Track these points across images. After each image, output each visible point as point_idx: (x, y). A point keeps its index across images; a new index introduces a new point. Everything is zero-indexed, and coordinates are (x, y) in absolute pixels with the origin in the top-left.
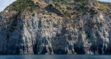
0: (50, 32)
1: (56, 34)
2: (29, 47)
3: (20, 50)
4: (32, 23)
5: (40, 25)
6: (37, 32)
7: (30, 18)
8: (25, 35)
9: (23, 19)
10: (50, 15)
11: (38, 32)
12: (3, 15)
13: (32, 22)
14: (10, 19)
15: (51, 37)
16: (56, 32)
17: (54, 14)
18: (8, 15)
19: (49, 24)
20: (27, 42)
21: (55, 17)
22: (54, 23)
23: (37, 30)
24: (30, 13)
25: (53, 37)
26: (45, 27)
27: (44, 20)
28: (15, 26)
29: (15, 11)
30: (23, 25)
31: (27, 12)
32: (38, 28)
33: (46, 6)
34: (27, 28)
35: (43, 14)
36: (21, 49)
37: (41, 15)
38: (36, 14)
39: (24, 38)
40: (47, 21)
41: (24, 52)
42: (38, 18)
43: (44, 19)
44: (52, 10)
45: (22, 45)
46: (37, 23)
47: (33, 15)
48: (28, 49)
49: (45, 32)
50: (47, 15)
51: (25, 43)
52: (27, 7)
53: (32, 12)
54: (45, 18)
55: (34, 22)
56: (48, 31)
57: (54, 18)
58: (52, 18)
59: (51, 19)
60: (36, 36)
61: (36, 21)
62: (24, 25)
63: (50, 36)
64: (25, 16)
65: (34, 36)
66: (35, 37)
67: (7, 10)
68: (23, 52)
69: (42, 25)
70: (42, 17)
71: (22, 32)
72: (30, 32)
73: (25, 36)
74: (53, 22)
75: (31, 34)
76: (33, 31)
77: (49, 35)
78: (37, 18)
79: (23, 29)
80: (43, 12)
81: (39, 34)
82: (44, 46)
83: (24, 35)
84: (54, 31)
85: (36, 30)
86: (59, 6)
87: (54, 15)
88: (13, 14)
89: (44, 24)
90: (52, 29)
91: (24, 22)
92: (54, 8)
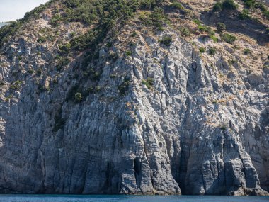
0: (235, 106)
1: (262, 115)
2: (159, 166)
3: (125, 175)
4: (165, 74)
5: (194, 81)
6: (182, 107)
7: (155, 54)
8: (143, 117)
9: (125, 56)
10: (230, 40)
11: (188, 106)
12: (30, 36)
13: (165, 68)
14: (61, 54)
15: (243, 128)
16: (260, 109)
17: (244, 36)
18: (51, 39)
19: (231, 76)
20: (149, 145)
21: (251, 48)
22: (248, 73)
23: (184, 100)
24: (151, 34)
25: (248, 126)
26: (216, 87)
27: (209, 61)
28: (89, 81)
29: (78, 26)
30: (127, 79)
31: (139, 33)
32: (187, 93)
33: (208, 9)
34: (144, 90)
35: (203, 39)
36: (129, 173)
37: (196, 41)
38: (177, 39)
39: (138, 131)
40: (222, 66)
41: (139, 184)
42: (186, 54)
43: (210, 58)
44: (232, 22)
45: (133, 157)
46: (183, 74)
47: (166, 43)
48: (154, 175)
49: (216, 109)
50: (218, 41)
51: (142, 151)
52: (134, 11)
53: (161, 30)
54: (211, 52)
55: (172, 67)
56: (228, 104)
57: (246, 52)
58: (239, 53)
59: (237, 57)
60: (179, 124)
61: (179, 65)
62: (136, 80)
63: (236, 123)
64: (132, 45)
65: (172, 121)
66: (177, 127)
67: (44, 17)
68: (134, 183)
69: (204, 81)
70: (202, 51)
71: (128, 104)
72: (158, 108)
73: (141, 123)
74: (243, 69)
75: (162, 114)
76: (167, 103)
77: (233, 121)
78: (181, 56)
79: (132, 95)
80: (201, 30)
81: (195, 114)
82: (220, 160)
83: (139, 117)
84: (251, 103)
85: (179, 101)
86: (262, 9)
87: (244, 42)
88: (72, 35)
89: (210, 75)
90: (242, 98)
91: (134, 69)
92: (240, 17)
